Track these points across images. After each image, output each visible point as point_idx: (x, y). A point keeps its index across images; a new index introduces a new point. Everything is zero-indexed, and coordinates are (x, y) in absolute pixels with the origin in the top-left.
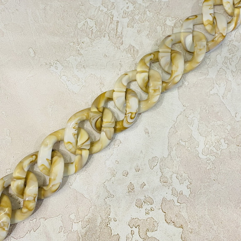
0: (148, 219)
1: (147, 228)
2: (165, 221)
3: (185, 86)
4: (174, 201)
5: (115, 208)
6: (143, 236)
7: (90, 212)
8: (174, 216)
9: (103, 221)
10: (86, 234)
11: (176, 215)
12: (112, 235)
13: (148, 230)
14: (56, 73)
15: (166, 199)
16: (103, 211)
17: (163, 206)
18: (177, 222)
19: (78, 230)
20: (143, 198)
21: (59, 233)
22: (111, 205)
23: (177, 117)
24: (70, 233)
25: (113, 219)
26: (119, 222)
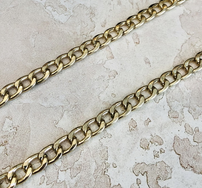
0: (158, 164)
1: (158, 175)
2: (180, 166)
3: (187, 14)
4: (189, 140)
5: (114, 150)
6: (153, 186)
7: (81, 156)
8: (192, 158)
9: (99, 168)
10: (76, 185)
11: (194, 157)
12: (111, 186)
13: (159, 178)
14: (41, 4)
15: (178, 138)
16: (98, 154)
17: (175, 146)
18: (196, 166)
19: (66, 179)
20: (149, 137)
21: (41, 185)
22: (109, 147)
23: (182, 46)
24: (54, 185)
25: (112, 164)
26: (120, 169)
